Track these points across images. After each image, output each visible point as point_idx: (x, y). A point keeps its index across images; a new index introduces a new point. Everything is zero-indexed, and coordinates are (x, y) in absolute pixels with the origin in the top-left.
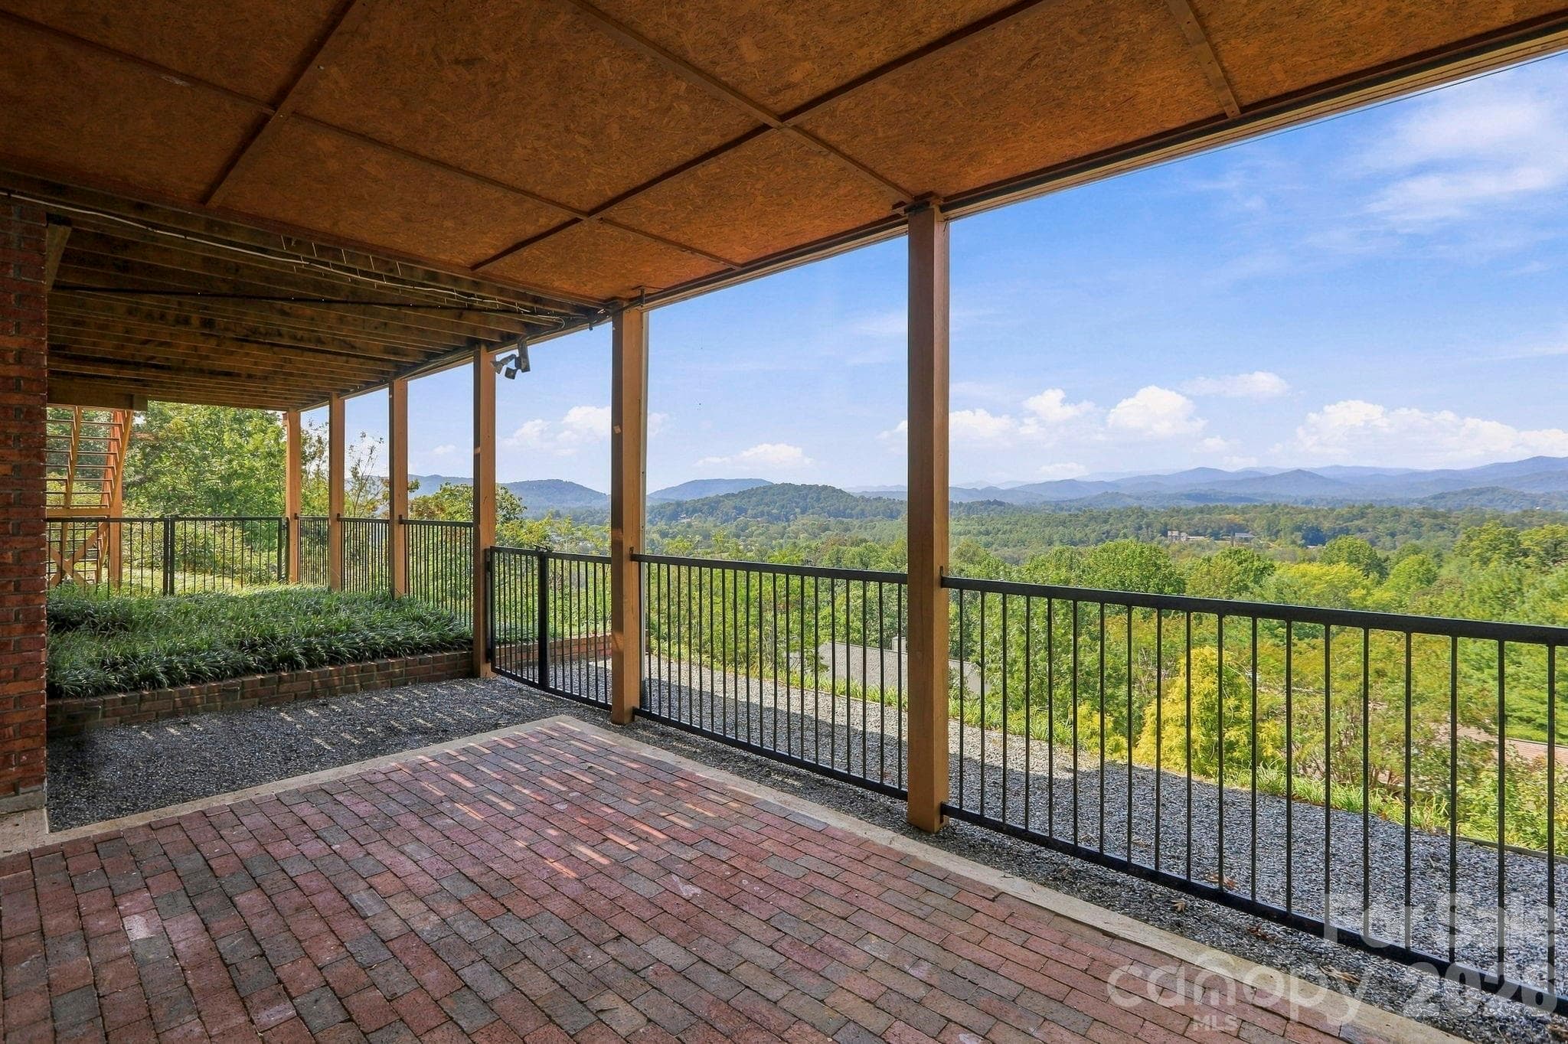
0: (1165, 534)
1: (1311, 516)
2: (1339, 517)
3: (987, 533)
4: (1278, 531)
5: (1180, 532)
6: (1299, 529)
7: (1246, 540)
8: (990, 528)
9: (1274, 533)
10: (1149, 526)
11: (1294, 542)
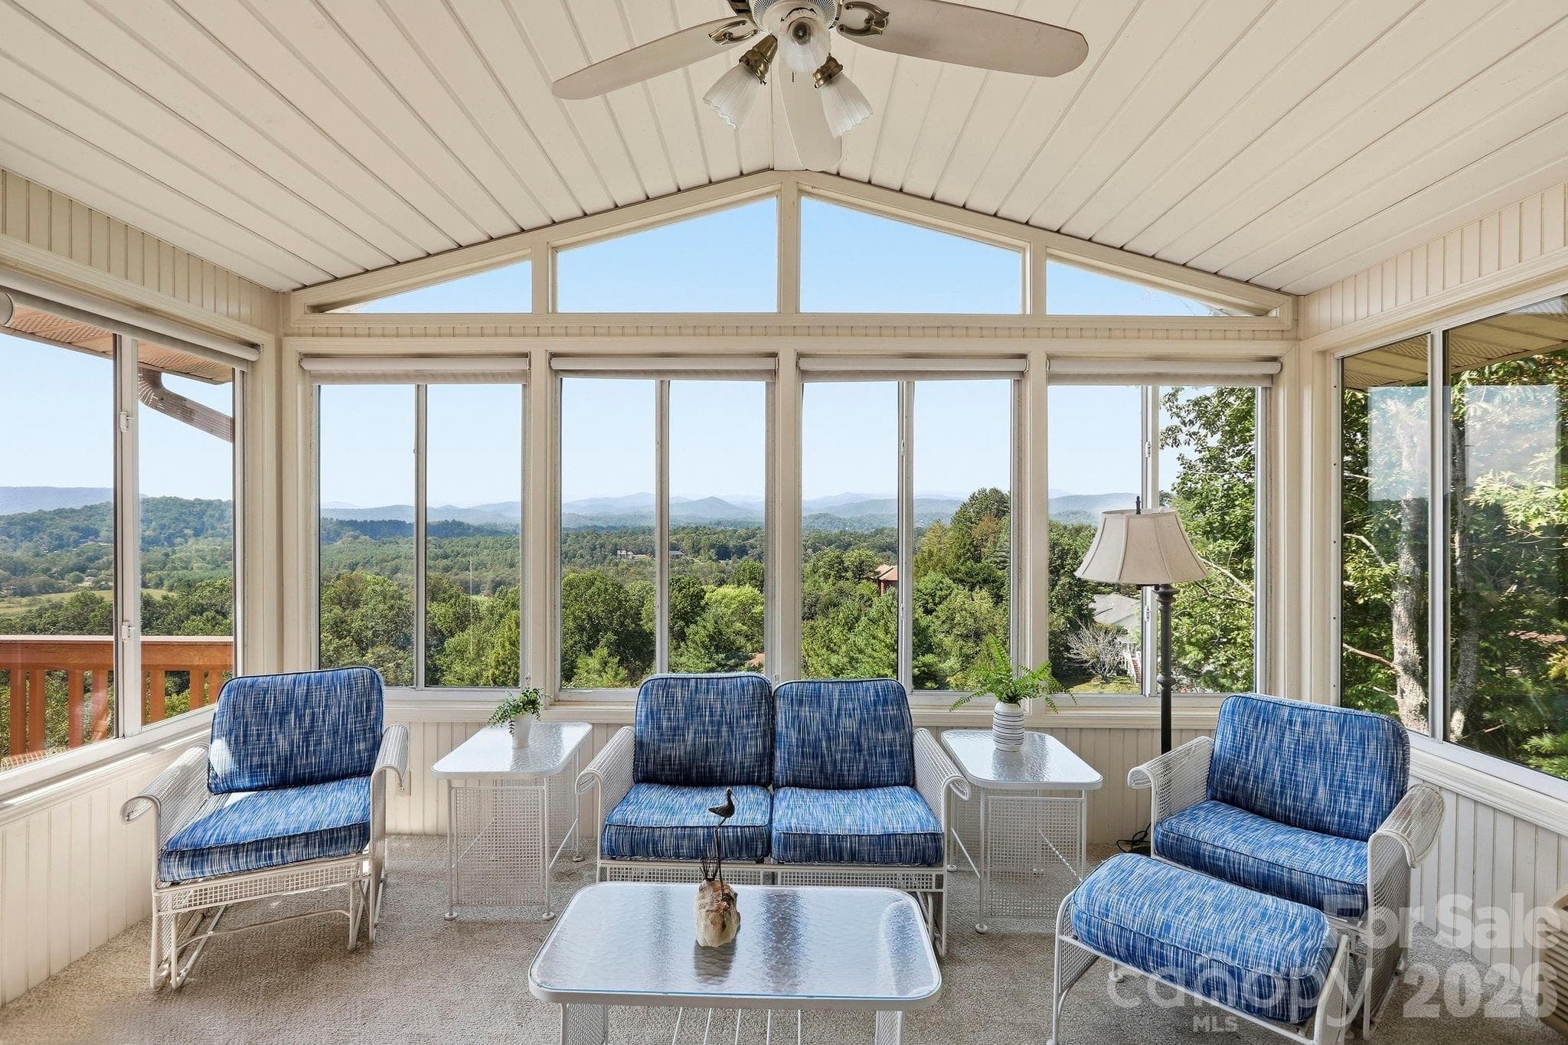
0: (615, 553)
1: (722, 536)
2: (740, 536)
3: (446, 557)
4: (700, 549)
5: (627, 551)
6: (712, 546)
7: (678, 557)
8: (449, 551)
9: (696, 550)
10: (602, 546)
11: (710, 558)
